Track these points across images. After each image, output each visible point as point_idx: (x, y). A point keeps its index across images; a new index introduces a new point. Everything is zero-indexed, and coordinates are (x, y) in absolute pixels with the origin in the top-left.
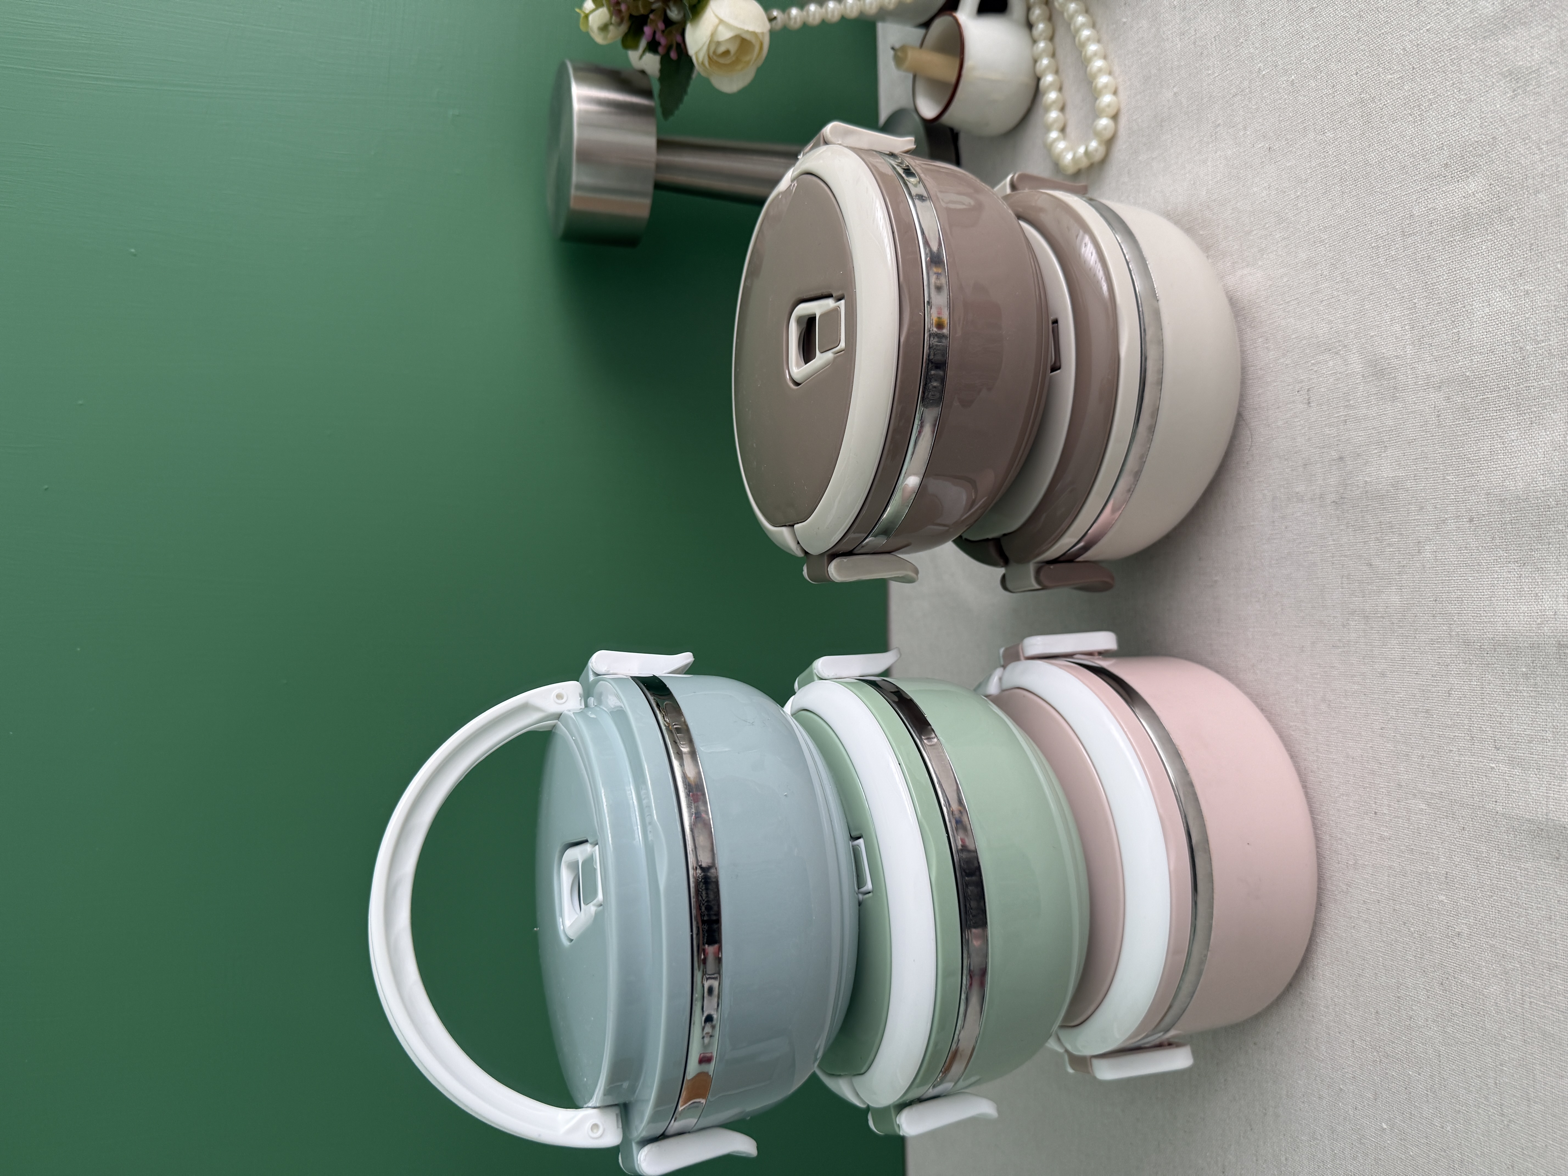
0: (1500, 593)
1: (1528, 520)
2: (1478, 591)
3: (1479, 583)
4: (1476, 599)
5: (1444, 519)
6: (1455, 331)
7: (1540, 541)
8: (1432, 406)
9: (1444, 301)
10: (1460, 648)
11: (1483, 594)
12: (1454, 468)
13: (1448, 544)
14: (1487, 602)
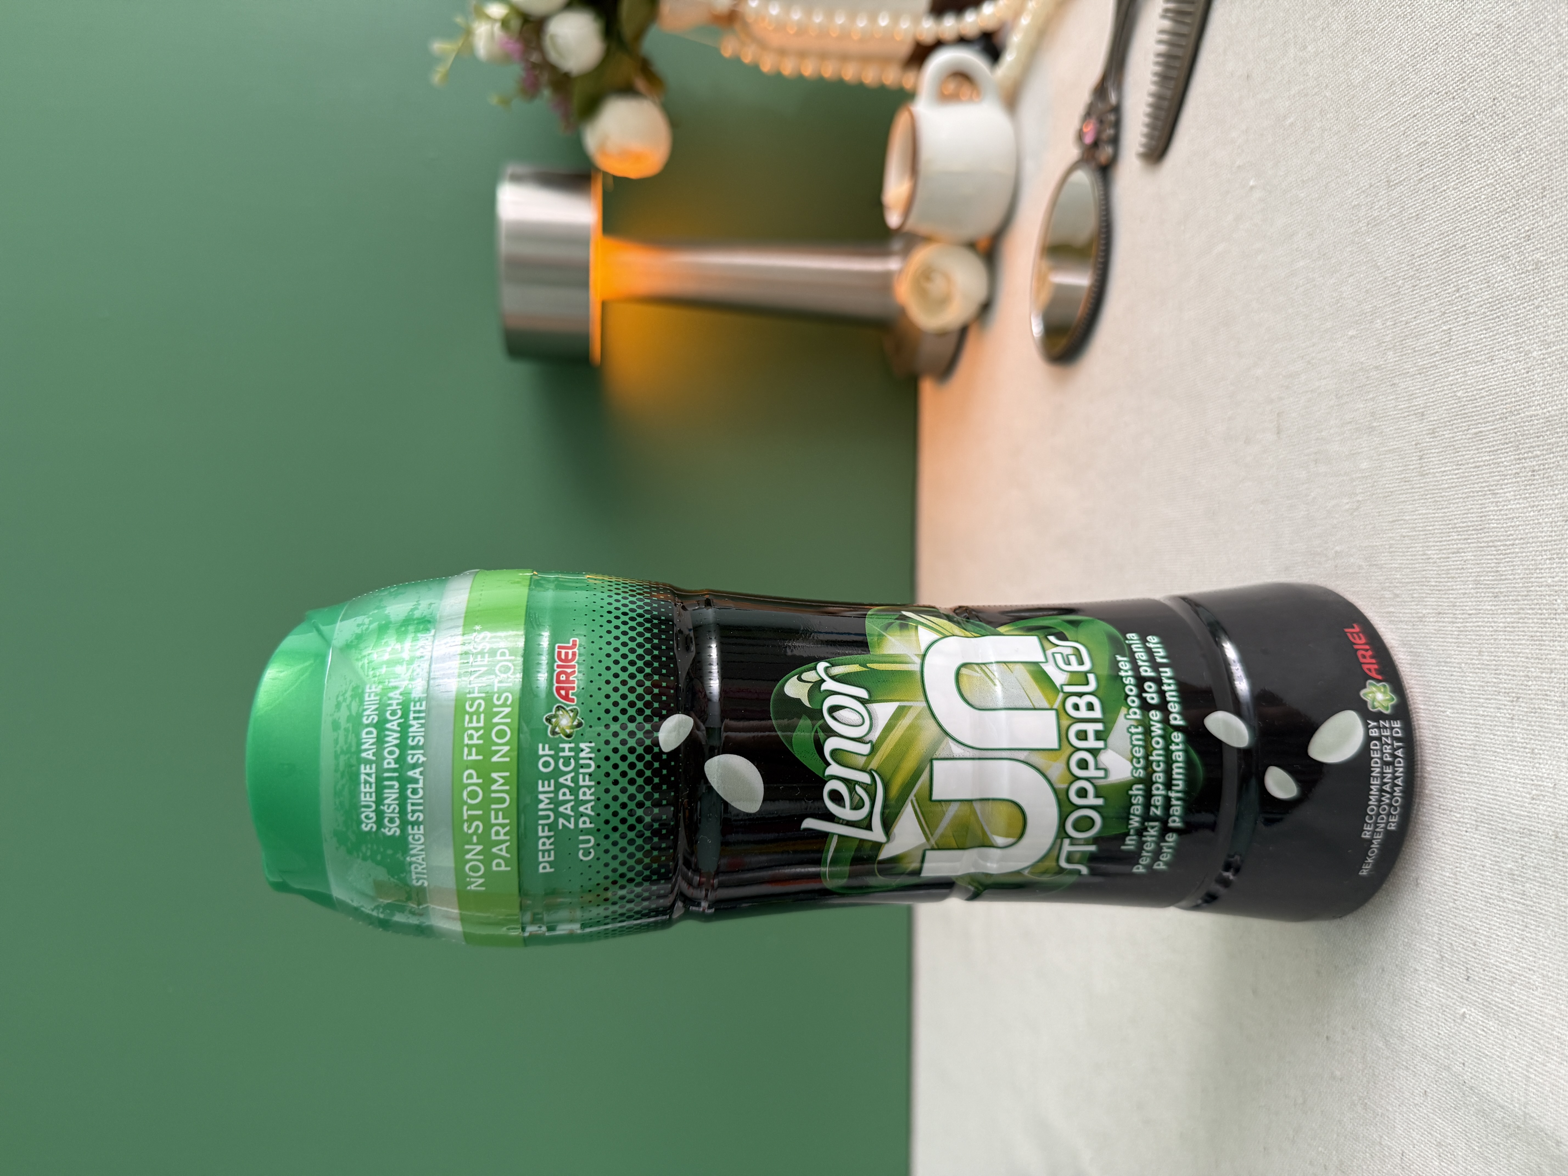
0: (1486, 740)
1: (1526, 629)
2: (1457, 732)
4: (1455, 744)
5: (1421, 615)
6: (1445, 328)
7: (1540, 666)
9: (1433, 282)
11: (1464, 737)
12: (1436, 539)
14: (1470, 751)
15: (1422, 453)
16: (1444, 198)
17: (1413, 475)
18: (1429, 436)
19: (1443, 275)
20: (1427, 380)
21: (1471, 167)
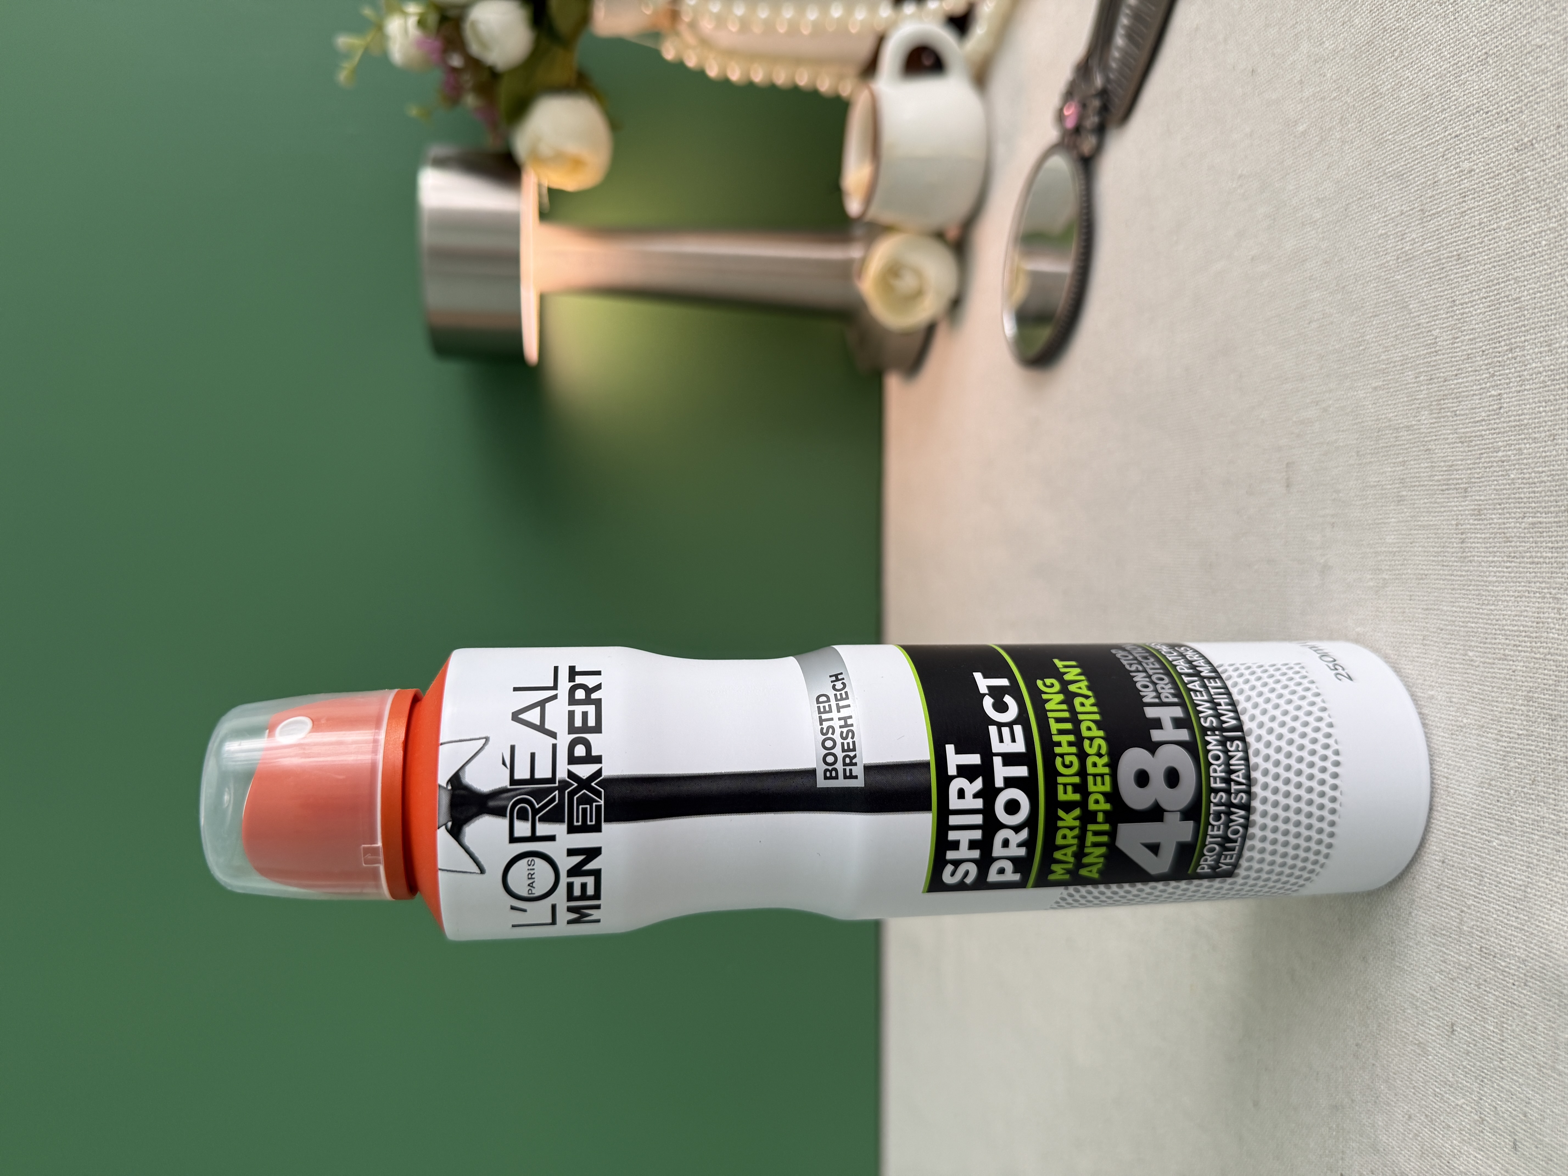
0: (1540, 884)
2: (1505, 868)
3: (1509, 853)
4: (1502, 881)
5: (1462, 724)
6: (1493, 393)
8: (1454, 522)
9: (1479, 337)
10: (1472, 958)
11: (1513, 875)
13: (1465, 770)
14: (1520, 892)
15: (1464, 536)
16: (1494, 239)
17: (1453, 559)
18: (1474, 517)
19: (1492, 329)
20: (1471, 451)
21: (1529, 206)
